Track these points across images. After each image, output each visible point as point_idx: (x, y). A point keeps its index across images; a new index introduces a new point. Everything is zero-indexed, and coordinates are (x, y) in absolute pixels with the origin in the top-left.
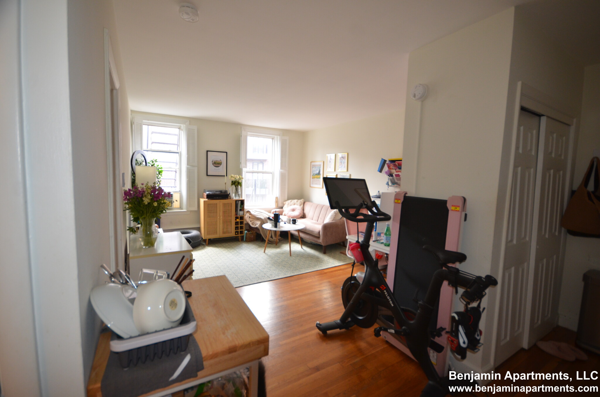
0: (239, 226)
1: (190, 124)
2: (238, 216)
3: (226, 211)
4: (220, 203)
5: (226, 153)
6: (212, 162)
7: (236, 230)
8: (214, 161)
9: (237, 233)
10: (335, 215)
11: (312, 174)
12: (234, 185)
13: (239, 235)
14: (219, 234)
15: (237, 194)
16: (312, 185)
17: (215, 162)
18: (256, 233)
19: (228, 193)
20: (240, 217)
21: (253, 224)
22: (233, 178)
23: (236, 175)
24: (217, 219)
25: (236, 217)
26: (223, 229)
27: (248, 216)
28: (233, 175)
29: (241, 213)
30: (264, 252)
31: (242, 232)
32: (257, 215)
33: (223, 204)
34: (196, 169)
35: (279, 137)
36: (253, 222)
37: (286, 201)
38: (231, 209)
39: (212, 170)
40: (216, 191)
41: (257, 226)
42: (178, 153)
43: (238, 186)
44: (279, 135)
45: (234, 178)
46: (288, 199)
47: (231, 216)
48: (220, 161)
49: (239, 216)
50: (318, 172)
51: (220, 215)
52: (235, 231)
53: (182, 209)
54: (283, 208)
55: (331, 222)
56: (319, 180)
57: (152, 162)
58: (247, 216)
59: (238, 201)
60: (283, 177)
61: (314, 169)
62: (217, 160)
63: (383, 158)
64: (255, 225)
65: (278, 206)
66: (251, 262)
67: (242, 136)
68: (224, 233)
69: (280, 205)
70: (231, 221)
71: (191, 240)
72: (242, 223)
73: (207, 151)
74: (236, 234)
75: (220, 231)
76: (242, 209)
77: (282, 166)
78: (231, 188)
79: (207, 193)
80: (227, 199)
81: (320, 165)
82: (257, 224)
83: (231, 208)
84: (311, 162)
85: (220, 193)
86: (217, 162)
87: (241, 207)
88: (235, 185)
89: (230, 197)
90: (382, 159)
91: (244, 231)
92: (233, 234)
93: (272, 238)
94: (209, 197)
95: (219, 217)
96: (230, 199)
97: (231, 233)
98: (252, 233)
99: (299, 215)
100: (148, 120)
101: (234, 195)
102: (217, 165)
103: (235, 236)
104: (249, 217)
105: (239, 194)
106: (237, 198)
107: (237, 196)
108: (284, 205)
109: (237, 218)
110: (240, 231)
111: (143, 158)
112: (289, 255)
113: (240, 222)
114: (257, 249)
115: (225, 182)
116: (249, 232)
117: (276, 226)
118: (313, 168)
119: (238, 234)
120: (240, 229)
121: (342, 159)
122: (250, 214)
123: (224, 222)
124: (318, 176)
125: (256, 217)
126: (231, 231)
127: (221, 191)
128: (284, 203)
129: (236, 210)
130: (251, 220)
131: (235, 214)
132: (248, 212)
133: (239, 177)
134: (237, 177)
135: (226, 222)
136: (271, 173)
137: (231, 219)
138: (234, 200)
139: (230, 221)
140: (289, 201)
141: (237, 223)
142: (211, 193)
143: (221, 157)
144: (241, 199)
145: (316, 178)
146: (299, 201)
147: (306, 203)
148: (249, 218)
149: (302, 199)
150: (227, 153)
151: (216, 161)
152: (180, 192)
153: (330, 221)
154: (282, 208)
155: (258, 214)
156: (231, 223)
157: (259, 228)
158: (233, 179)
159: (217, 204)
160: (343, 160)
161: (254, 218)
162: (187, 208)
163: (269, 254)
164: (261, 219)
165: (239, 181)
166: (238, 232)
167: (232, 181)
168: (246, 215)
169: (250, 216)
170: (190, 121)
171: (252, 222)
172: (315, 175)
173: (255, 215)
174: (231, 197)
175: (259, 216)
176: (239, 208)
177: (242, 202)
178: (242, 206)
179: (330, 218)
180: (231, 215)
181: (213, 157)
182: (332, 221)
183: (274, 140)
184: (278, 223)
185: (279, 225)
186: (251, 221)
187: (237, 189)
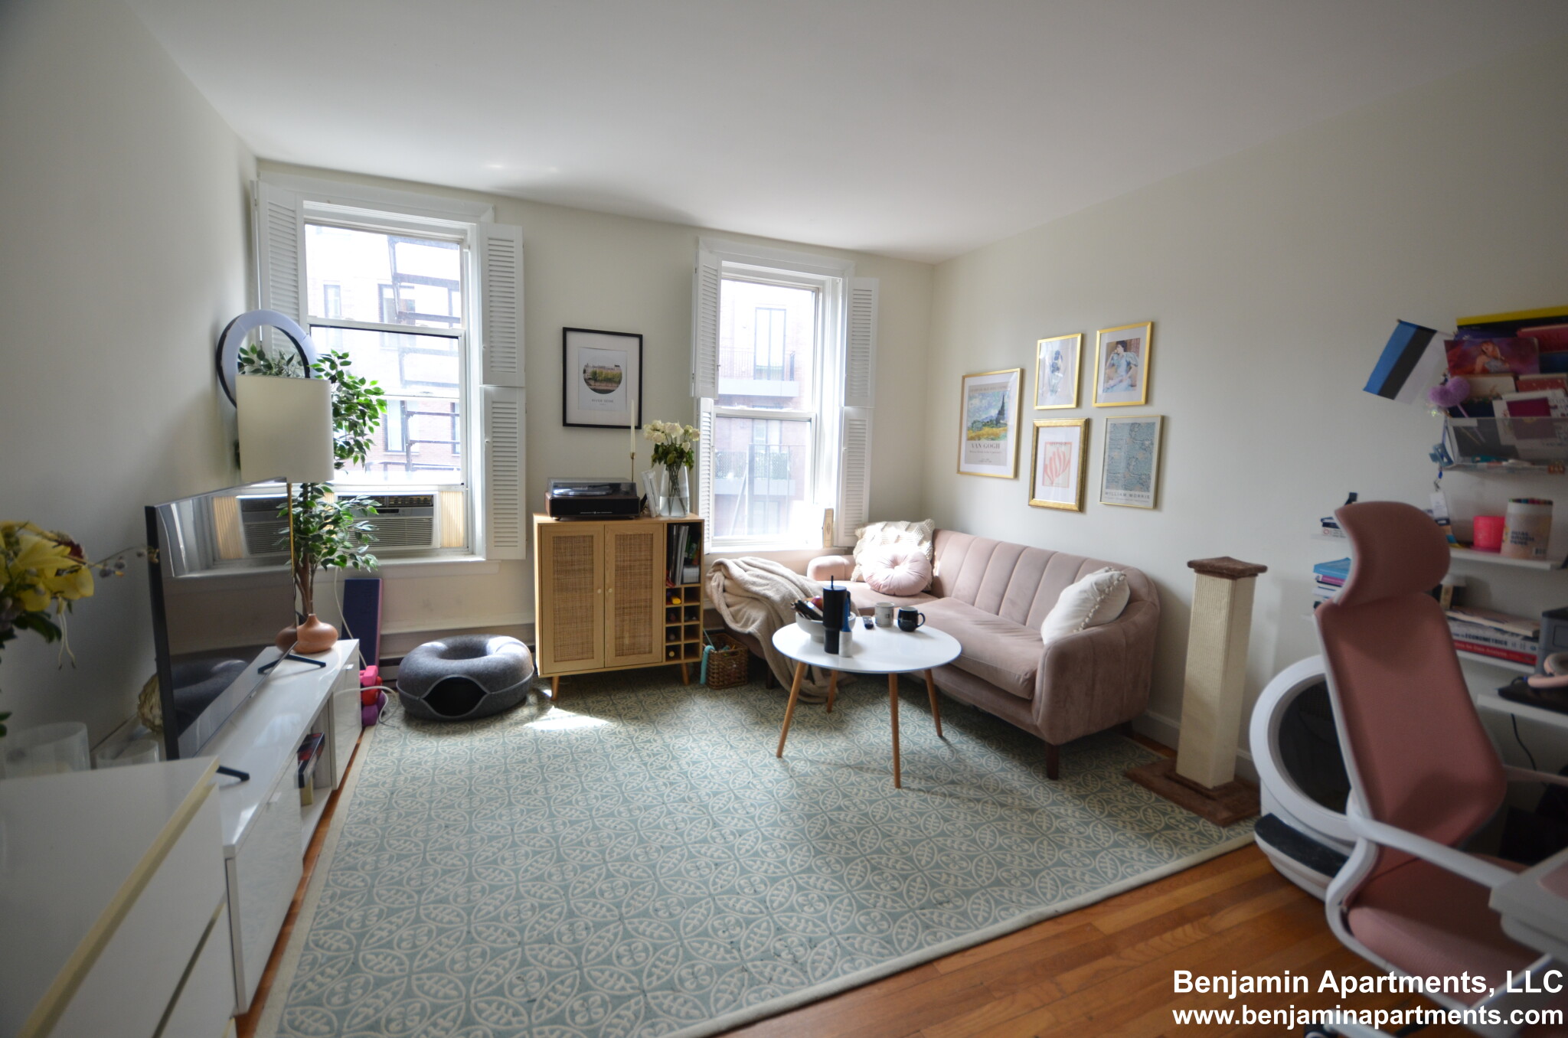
0: (682, 624)
1: (496, 220)
2: (678, 585)
3: (630, 566)
4: (605, 532)
5: (636, 341)
6: (585, 372)
7: (668, 639)
8: (590, 370)
9: (672, 654)
10: (1102, 601)
11: (970, 424)
12: (663, 462)
13: (683, 661)
14: (602, 659)
15: (676, 497)
16: (964, 467)
17: (595, 373)
18: (749, 651)
19: (641, 496)
20: (686, 589)
21: (735, 617)
22: (660, 433)
23: (669, 423)
24: (592, 597)
25: (667, 590)
26: (619, 638)
27: (718, 585)
28: (659, 424)
29: (690, 573)
30: (779, 755)
31: (692, 650)
32: (754, 584)
33: (616, 535)
34: (520, 399)
35: (840, 281)
36: (739, 611)
37: (864, 525)
38: (652, 560)
39: (586, 404)
40: (594, 487)
41: (752, 629)
42: (457, 338)
43: (679, 467)
44: (842, 276)
45: (663, 435)
46: (873, 519)
47: (652, 588)
48: (616, 371)
49: (683, 587)
50: (994, 413)
51: (607, 581)
52: (665, 644)
53: (473, 553)
54: (855, 552)
55: (1081, 632)
56: (998, 446)
57: (328, 364)
58: (714, 584)
59: (680, 525)
60: (851, 434)
61: (976, 402)
62: (601, 365)
63: (1404, 319)
64: (746, 625)
65: (832, 545)
66: (715, 825)
67: (701, 273)
68: (620, 652)
69: (843, 541)
70: (651, 607)
71: (484, 684)
72: (692, 612)
73: (566, 330)
74: (668, 658)
75: (607, 646)
76: (695, 557)
77: (852, 394)
78: (652, 475)
79: (557, 492)
80: (637, 517)
81: (1004, 386)
82: (753, 622)
83: (652, 556)
84: (964, 378)
85: (607, 494)
86: (604, 372)
87: (689, 549)
88: (665, 463)
89: (648, 508)
90: (1401, 322)
91: (702, 644)
92: (655, 656)
93: (813, 682)
94: (559, 507)
95: (599, 591)
96: (650, 516)
97: (650, 652)
98: (733, 654)
99: (916, 584)
100: (329, 202)
101: (662, 500)
102: (603, 386)
103: (665, 663)
104: (721, 589)
105: (682, 497)
106: (676, 515)
107: (676, 504)
108: (856, 539)
109: (672, 593)
110: (686, 645)
111: (295, 350)
112: (892, 780)
113: (686, 608)
114: (748, 731)
115: (633, 450)
116: (722, 651)
117: (832, 648)
118: (971, 398)
119: (677, 656)
120: (687, 637)
121: (1120, 349)
122: (728, 576)
123: (621, 610)
124: (995, 430)
125: (747, 591)
126: (651, 644)
127: (615, 487)
128: (858, 532)
129: (671, 564)
130: (730, 599)
131: (667, 579)
132: (721, 566)
133: (682, 431)
134: (673, 429)
135: (629, 609)
136: (810, 421)
137: (651, 600)
138: (663, 523)
139: (646, 607)
140: (880, 525)
141: (672, 614)
142: (571, 493)
143: (619, 355)
144: (690, 517)
145: (987, 439)
146: (917, 525)
147: (942, 537)
148: (724, 591)
149: (928, 521)
150: (640, 337)
151: (598, 371)
152: (462, 488)
153: (1077, 627)
154: (848, 551)
155: (758, 576)
156: (651, 612)
157: (758, 635)
158: (661, 439)
159: (592, 537)
160: (1129, 356)
161: (740, 592)
162: (488, 551)
163: (800, 766)
164: (767, 598)
165: (683, 446)
166: (676, 649)
167: (657, 447)
168: (710, 578)
169: (727, 583)
170: (495, 209)
171: (732, 609)
172: (980, 425)
173: (746, 582)
174: (652, 508)
175: (761, 585)
176: (682, 555)
177: (696, 530)
178: (694, 546)
179: (1077, 612)
180: (651, 581)
181: (586, 352)
182: (1087, 626)
183: (821, 295)
184: (841, 634)
185: (848, 640)
186: (728, 606)
187: (674, 481)
